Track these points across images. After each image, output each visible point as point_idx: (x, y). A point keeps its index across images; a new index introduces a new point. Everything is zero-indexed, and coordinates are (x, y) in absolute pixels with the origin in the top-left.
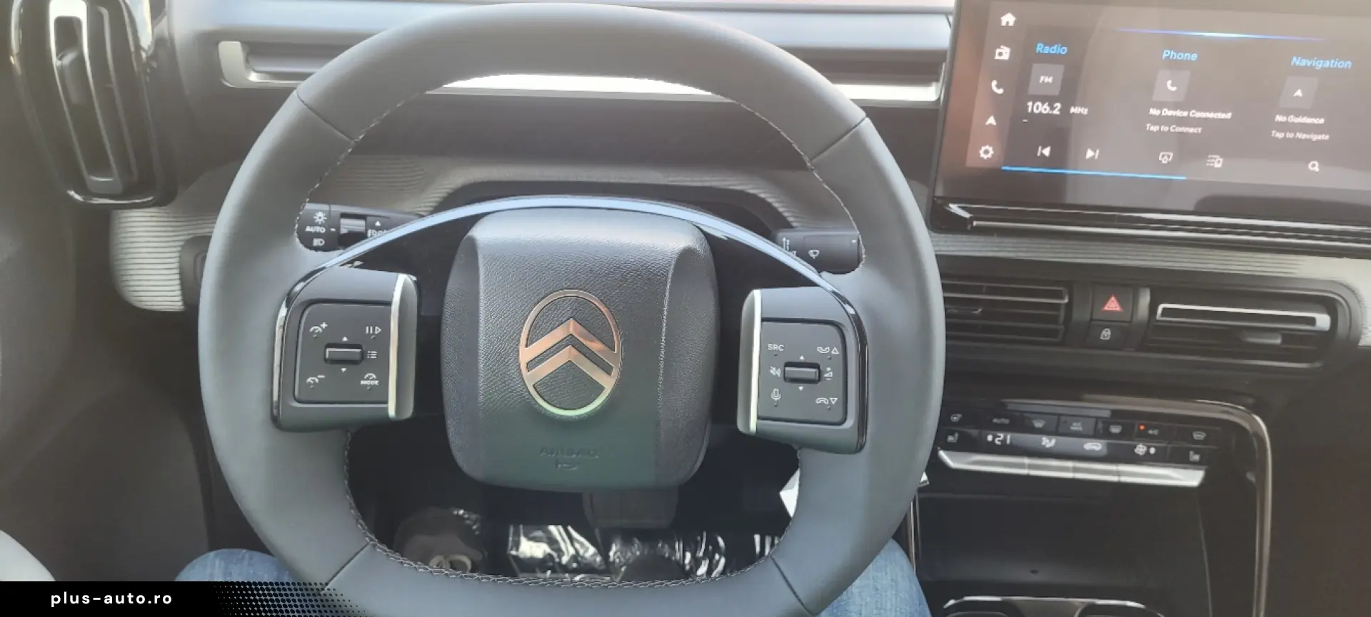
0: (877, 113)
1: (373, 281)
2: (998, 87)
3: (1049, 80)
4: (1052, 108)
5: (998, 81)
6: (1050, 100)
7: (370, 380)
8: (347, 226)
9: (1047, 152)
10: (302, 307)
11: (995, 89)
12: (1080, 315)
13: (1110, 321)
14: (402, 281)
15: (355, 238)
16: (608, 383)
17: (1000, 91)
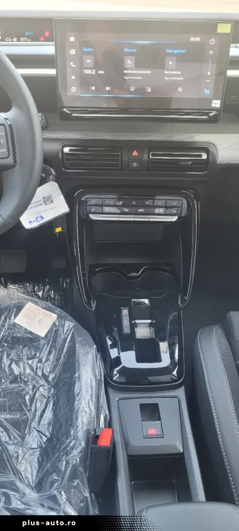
2: (73, 64)
3: (89, 61)
4: (92, 72)
5: (73, 62)
6: (91, 69)
9: (93, 88)
11: (73, 65)
12: (125, 158)
13: (135, 159)
17: (74, 66)
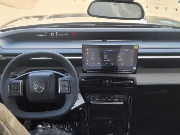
0: (70, 60)
1: (18, 81)
3: (93, 56)
4: (94, 59)
5: (88, 56)
7: (19, 92)
8: (15, 75)
10: (11, 85)
12: (104, 83)
14: (21, 81)
15: (17, 77)
16: (44, 89)
